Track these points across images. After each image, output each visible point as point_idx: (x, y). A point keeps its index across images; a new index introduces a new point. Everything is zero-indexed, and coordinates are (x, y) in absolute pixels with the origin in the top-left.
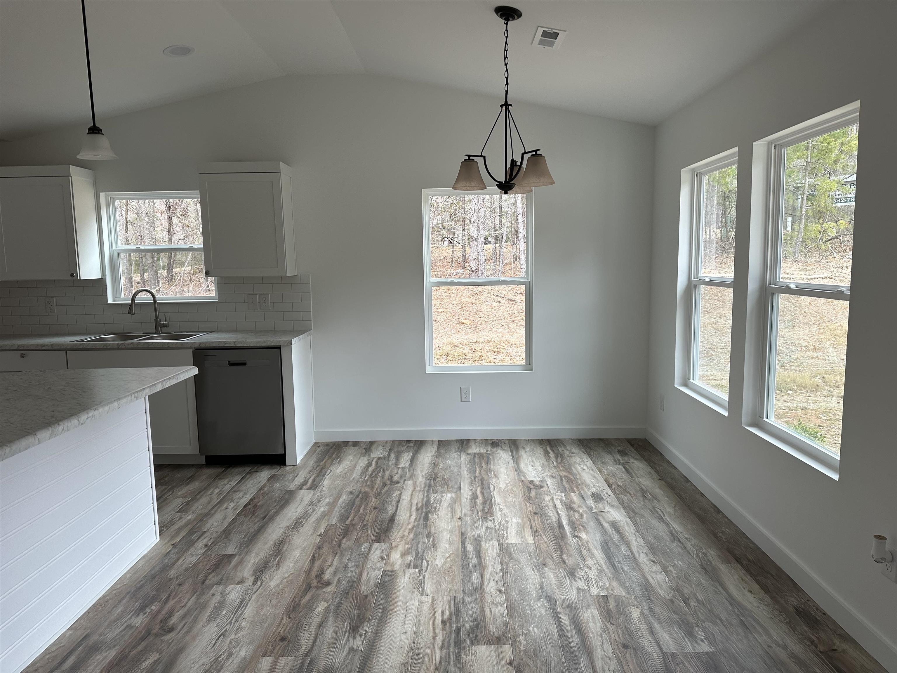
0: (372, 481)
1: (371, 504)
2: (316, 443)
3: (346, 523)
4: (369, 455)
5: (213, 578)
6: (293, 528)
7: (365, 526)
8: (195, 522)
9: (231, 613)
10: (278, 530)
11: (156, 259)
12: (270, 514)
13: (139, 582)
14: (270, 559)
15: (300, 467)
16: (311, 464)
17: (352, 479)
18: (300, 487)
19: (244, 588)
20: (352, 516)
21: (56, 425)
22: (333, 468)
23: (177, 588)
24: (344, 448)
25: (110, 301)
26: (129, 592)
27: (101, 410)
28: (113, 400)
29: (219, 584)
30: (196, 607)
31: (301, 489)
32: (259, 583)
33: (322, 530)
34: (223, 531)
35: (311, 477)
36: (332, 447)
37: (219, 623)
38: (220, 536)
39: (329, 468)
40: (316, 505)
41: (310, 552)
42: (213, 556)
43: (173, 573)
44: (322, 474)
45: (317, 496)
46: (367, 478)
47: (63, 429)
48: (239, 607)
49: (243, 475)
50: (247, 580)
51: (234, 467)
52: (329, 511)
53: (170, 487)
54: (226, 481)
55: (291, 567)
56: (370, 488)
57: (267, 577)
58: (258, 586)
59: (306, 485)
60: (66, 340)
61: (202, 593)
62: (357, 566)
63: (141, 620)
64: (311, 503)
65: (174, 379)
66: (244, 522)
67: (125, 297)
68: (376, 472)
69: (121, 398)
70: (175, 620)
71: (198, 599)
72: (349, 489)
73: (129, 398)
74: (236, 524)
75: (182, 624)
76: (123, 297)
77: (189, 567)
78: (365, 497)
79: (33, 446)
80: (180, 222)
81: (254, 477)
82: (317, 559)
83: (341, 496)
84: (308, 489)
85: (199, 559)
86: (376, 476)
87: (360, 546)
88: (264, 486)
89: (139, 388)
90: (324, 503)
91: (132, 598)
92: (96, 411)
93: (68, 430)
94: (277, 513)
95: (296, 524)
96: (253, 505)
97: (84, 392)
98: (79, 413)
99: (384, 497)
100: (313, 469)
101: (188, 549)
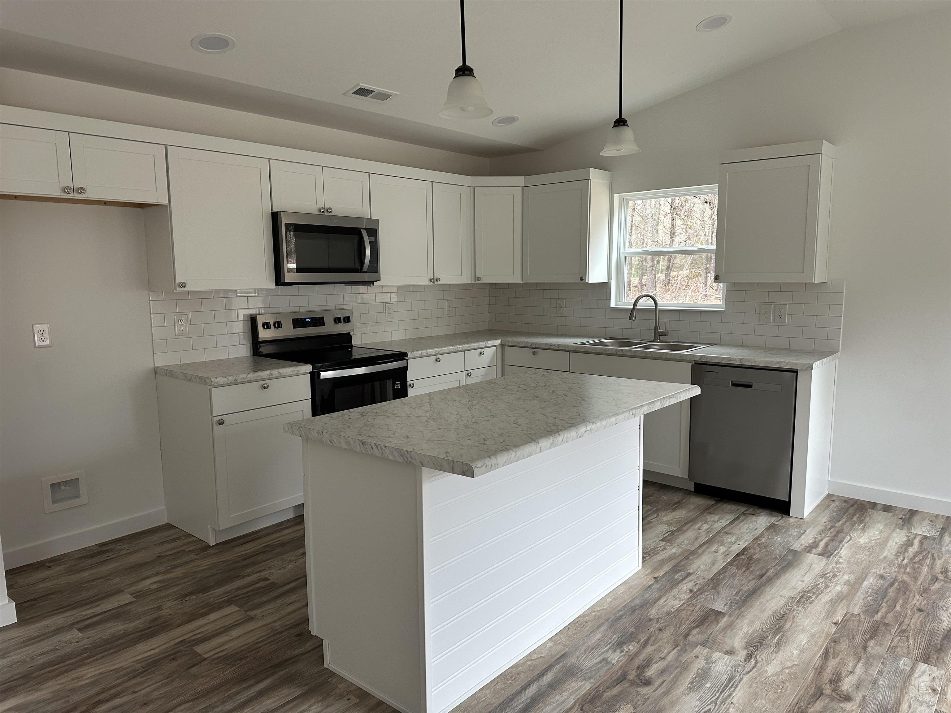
0: (914, 569)
1: (914, 602)
2: (829, 496)
3: (874, 619)
4: (909, 529)
5: (696, 636)
6: (798, 602)
7: (904, 631)
8: (680, 559)
9: (717, 689)
10: (778, 598)
11: (656, 262)
12: (768, 574)
13: (618, 611)
14: (767, 634)
15: (808, 522)
16: (823, 522)
17: (882, 557)
18: (809, 549)
19: (733, 662)
20: (883, 610)
21: (557, 435)
22: (854, 534)
23: (657, 632)
24: (869, 510)
25: (613, 305)
26: (608, 619)
27: (598, 424)
28: (611, 414)
29: (703, 644)
30: (677, 665)
31: (809, 552)
32: (753, 661)
33: (839, 617)
34: (711, 579)
35: (822, 540)
36: (852, 506)
37: (702, 696)
38: (707, 584)
39: (847, 534)
40: (830, 580)
41: (822, 643)
42: (698, 607)
43: (653, 612)
44: (839, 539)
45: (831, 567)
46: (905, 561)
47: (562, 440)
48: (726, 685)
49: (737, 515)
50: (737, 652)
51: (725, 503)
52: (848, 594)
53: (655, 509)
54: (716, 518)
55: (795, 654)
56: (911, 578)
57: (763, 657)
58: (751, 666)
59: (816, 548)
60: (571, 341)
61: (684, 650)
62: (892, 688)
63: (618, 657)
64: (823, 576)
65: (674, 398)
66: (736, 574)
67: (628, 302)
68: (921, 557)
69: (619, 413)
70: (653, 672)
71: (679, 656)
72: (879, 571)
73: (627, 414)
74: (726, 574)
75: (660, 681)
76: (625, 301)
77: (671, 611)
78: (904, 589)
79: (535, 454)
80: (684, 224)
81: (749, 521)
82: (831, 657)
83: (866, 577)
84: (819, 555)
85: (682, 605)
86: (921, 562)
87: (896, 658)
88: (761, 536)
89: (637, 404)
90: (842, 581)
91: (610, 628)
92: (594, 425)
93: (567, 442)
94: (777, 575)
95: (802, 597)
96: (748, 556)
97: (584, 400)
98: (578, 424)
99: (934, 597)
100: (825, 530)
101: (671, 588)
